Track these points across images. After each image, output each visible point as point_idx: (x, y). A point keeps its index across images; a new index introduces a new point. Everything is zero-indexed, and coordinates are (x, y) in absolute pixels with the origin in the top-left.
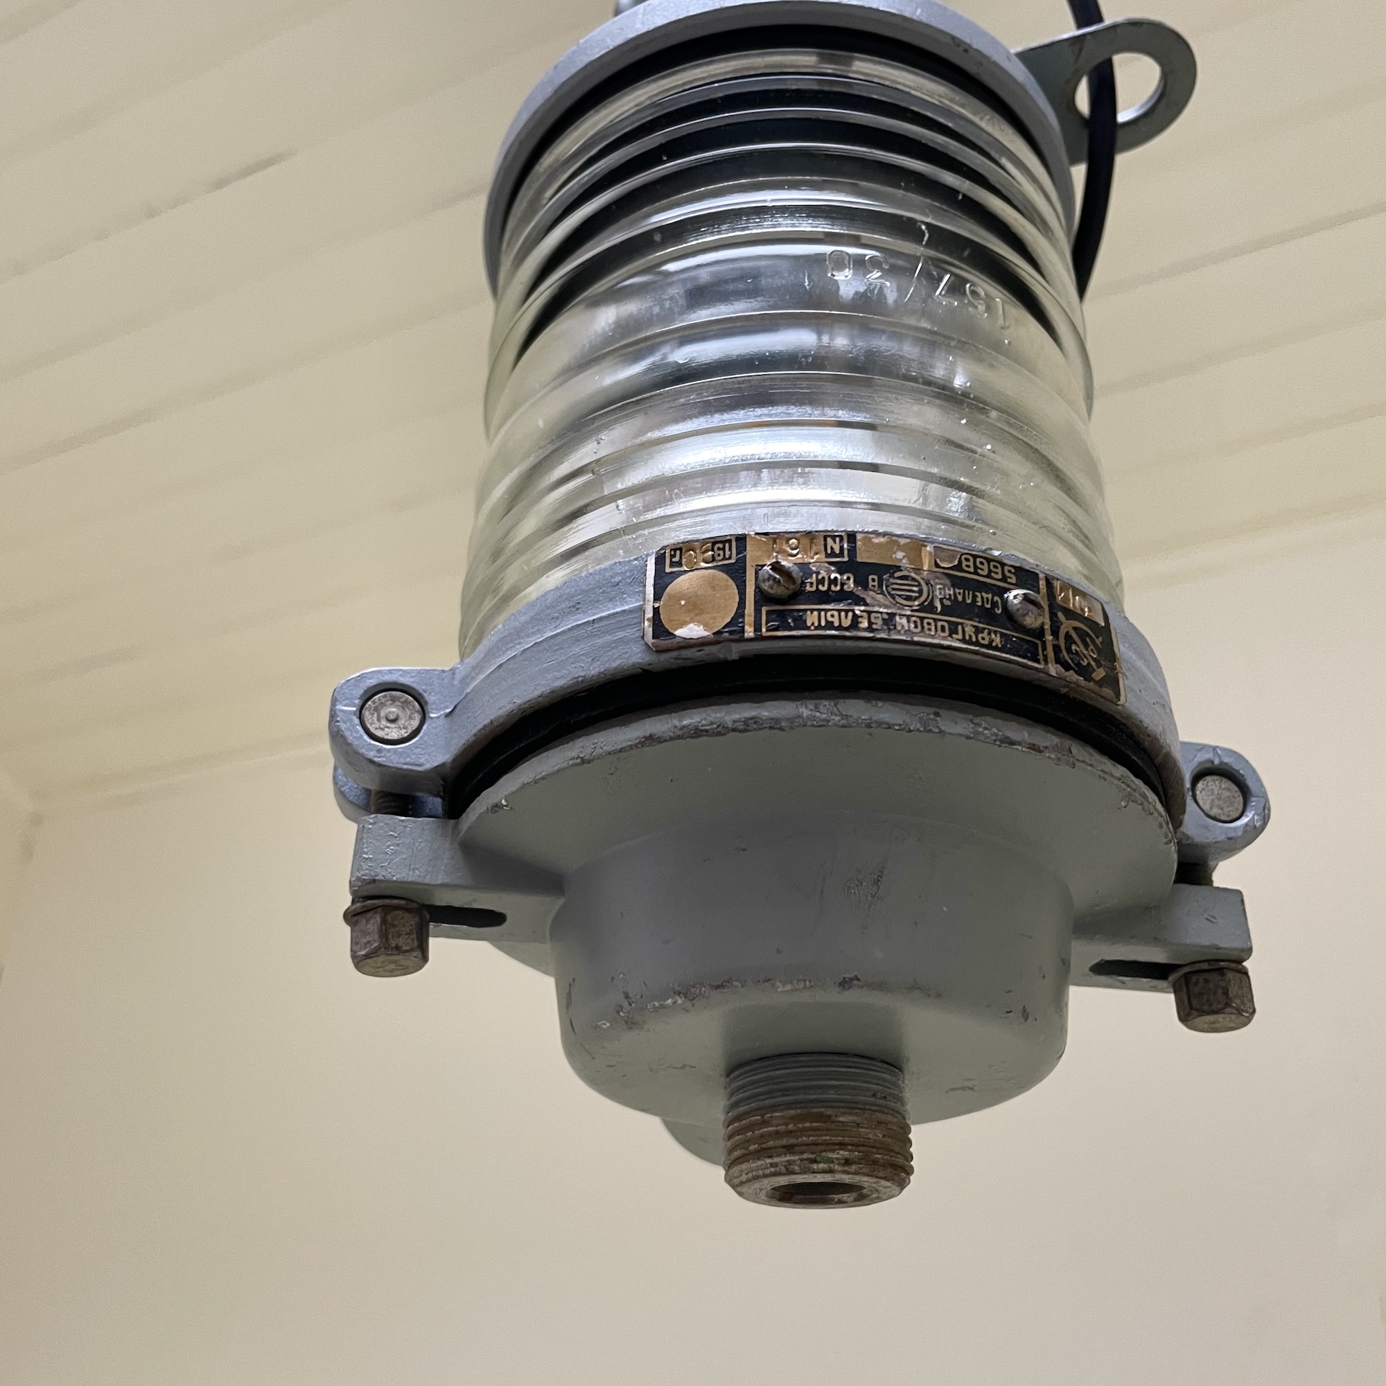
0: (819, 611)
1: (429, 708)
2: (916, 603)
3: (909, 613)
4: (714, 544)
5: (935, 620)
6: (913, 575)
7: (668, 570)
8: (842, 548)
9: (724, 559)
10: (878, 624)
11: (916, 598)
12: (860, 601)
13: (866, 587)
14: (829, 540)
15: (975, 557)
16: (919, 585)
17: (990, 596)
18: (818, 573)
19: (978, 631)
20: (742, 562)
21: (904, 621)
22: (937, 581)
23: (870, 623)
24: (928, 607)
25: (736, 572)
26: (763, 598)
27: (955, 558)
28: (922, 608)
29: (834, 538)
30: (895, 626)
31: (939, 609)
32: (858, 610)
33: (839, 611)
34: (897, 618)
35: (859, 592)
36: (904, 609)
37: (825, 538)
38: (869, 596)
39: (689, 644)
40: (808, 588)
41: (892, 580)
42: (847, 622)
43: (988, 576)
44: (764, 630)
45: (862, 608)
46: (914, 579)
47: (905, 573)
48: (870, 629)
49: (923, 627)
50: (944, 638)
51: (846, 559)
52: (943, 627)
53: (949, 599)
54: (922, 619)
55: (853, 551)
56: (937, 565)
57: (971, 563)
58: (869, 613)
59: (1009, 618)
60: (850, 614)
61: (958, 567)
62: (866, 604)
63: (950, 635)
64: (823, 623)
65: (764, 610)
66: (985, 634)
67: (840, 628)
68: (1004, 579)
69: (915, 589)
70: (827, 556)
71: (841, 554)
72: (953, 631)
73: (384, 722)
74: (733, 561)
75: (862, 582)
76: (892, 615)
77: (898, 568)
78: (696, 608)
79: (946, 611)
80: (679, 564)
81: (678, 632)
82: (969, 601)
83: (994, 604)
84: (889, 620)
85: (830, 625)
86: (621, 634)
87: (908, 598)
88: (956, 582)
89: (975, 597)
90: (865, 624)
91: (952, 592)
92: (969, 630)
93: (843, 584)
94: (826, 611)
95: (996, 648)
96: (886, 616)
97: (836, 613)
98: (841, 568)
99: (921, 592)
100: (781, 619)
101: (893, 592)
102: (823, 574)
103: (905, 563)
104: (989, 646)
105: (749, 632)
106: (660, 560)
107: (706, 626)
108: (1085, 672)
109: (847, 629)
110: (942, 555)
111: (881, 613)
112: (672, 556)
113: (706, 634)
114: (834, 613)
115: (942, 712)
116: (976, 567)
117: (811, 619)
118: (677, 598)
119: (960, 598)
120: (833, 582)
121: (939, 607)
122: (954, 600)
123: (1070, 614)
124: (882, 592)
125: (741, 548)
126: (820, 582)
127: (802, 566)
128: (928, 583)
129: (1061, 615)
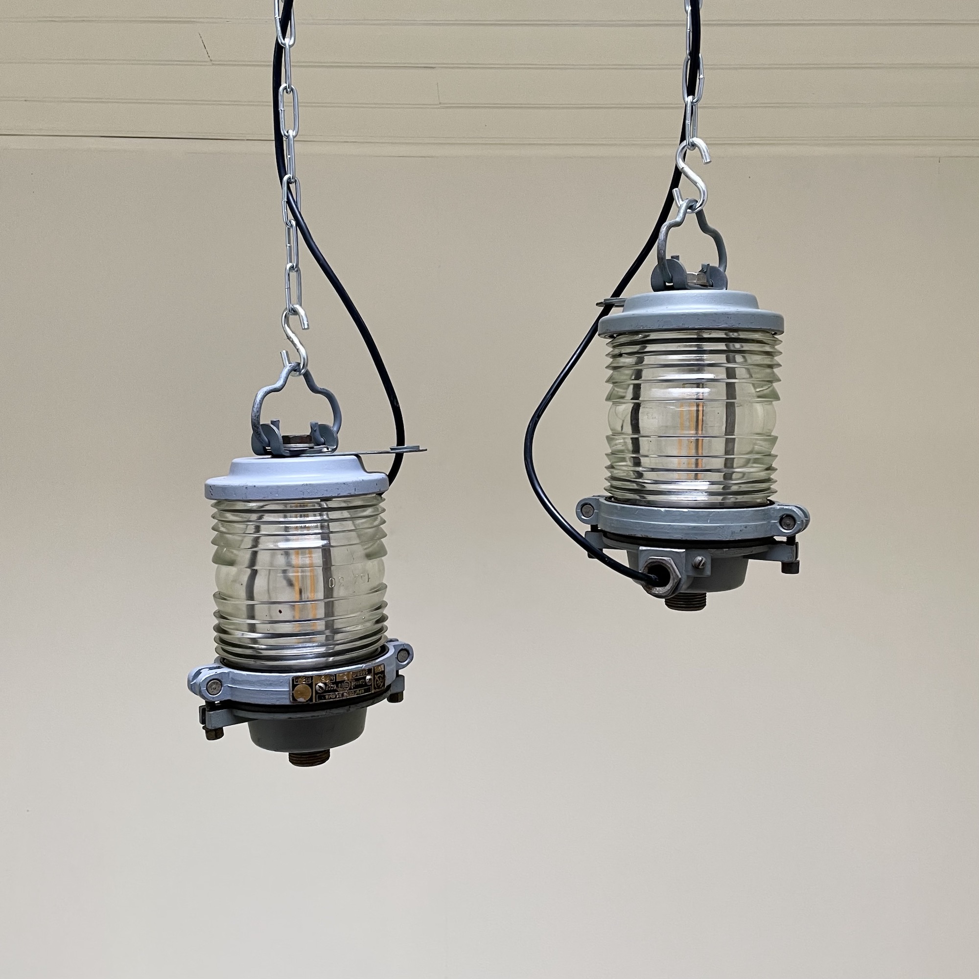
1: (223, 683)
3: (346, 691)
4: (305, 677)
7: (295, 683)
8: (333, 678)
9: (308, 681)
10: (341, 696)
12: (337, 691)
13: (338, 688)
15: (360, 671)
16: (349, 684)
17: (362, 680)
18: (328, 685)
20: (312, 683)
21: (345, 693)
22: (352, 681)
25: (311, 685)
26: (317, 692)
27: (356, 674)
28: (349, 689)
29: (332, 676)
32: (336, 693)
37: (330, 676)
39: (300, 702)
40: (326, 690)
41: (344, 684)
42: (334, 697)
43: (363, 675)
44: (317, 699)
46: (348, 682)
49: (349, 694)
50: (353, 695)
51: (334, 681)
52: (353, 692)
54: (349, 692)
55: (336, 679)
56: (352, 677)
58: (339, 693)
59: (366, 685)
60: (335, 695)
61: (357, 676)
64: (329, 698)
65: (317, 695)
67: (333, 699)
68: (365, 674)
70: (331, 680)
72: (355, 693)
73: (213, 690)
74: (310, 682)
75: (337, 686)
76: (343, 693)
77: (345, 681)
78: (302, 694)
79: (354, 688)
80: (297, 682)
81: (298, 700)
83: (363, 682)
84: (343, 695)
85: (331, 697)
86: (284, 696)
87: (347, 688)
89: (359, 682)
90: (338, 697)
92: (358, 691)
93: (334, 688)
94: (330, 694)
98: (333, 683)
100: (321, 697)
102: (330, 685)
103: (346, 679)
104: (362, 694)
105: (314, 701)
106: (293, 680)
107: (305, 699)
108: (379, 687)
110: (354, 674)
111: (341, 693)
112: (296, 680)
113: (305, 701)
114: (332, 695)
115: (351, 706)
117: (327, 697)
118: (297, 691)
120: (332, 687)
121: (352, 688)
122: (355, 685)
123: (377, 674)
124: (341, 688)
125: (312, 679)
126: (329, 687)
127: (325, 684)
128: (350, 682)
129: (376, 676)
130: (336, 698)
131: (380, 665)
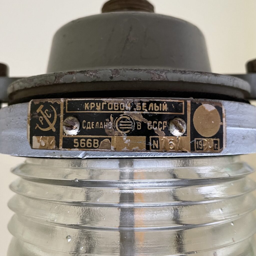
0: (162, 111)
2: (121, 118)
3: (125, 112)
4: (202, 149)
5: (113, 110)
6: (121, 132)
7: (218, 140)
8: (152, 143)
9: (199, 140)
10: (138, 105)
11: (121, 120)
12: (145, 116)
14: (157, 147)
15: (92, 148)
16: (119, 127)
17: (87, 128)
18: (162, 130)
19: (94, 109)
20: (192, 139)
21: (127, 108)
22: (111, 131)
23: (141, 105)
24: (116, 116)
25: (194, 134)
26: (184, 118)
27: (102, 145)
28: (119, 115)
29: (155, 148)
30: (131, 105)
31: (111, 116)
32: (146, 112)
33: (154, 111)
34: (130, 109)
35: (145, 121)
36: (127, 114)
37: (159, 149)
38: (141, 119)
39: (211, 103)
40: (166, 122)
41: (131, 128)
42: (151, 105)
43: (86, 139)
44: (183, 103)
45: (144, 112)
46: (121, 130)
47: (125, 133)
48: (142, 102)
49: (119, 105)
50: (110, 101)
51: (151, 137)
52: (110, 107)
53: (106, 122)
54: (119, 110)
55: (148, 141)
56: (110, 139)
57: (94, 143)
58: (142, 110)
59: (79, 118)
60: (149, 109)
61: (100, 139)
62: (142, 114)
63: (107, 103)
64: (161, 105)
65: (183, 113)
66: (92, 107)
67: (154, 102)
68: (79, 139)
69: (121, 125)
70: (158, 139)
71: (153, 139)
72: (106, 106)
74: (195, 139)
75: (144, 125)
76: (132, 110)
77: (128, 134)
79: (108, 116)
81: (214, 108)
82: (98, 123)
83: (86, 124)
84: (133, 107)
85: (158, 103)
87: (124, 120)
88: (102, 132)
89: (94, 126)
90: (144, 104)
91: (105, 125)
92: (98, 108)
93: (152, 124)
94: (159, 111)
95: (87, 102)
96: (135, 109)
97: (155, 110)
98: (152, 132)
99: (119, 123)
100: (177, 108)
101: (131, 122)
102: (160, 129)
103: (125, 138)
105: (189, 103)
107: (204, 109)
108: (47, 106)
109: (151, 102)
110: (107, 145)
111: (137, 111)
112: (217, 146)
113: (204, 105)
116: (92, 142)
117: (165, 107)
118: (215, 125)
119: (101, 123)
120: (156, 125)
121: (111, 118)
122: (104, 122)
123: (50, 133)
124: (136, 121)
125: (192, 145)
126: (161, 126)
127: (169, 134)
128: (115, 129)
129: (54, 130)
130: (148, 104)
131: (42, 148)
